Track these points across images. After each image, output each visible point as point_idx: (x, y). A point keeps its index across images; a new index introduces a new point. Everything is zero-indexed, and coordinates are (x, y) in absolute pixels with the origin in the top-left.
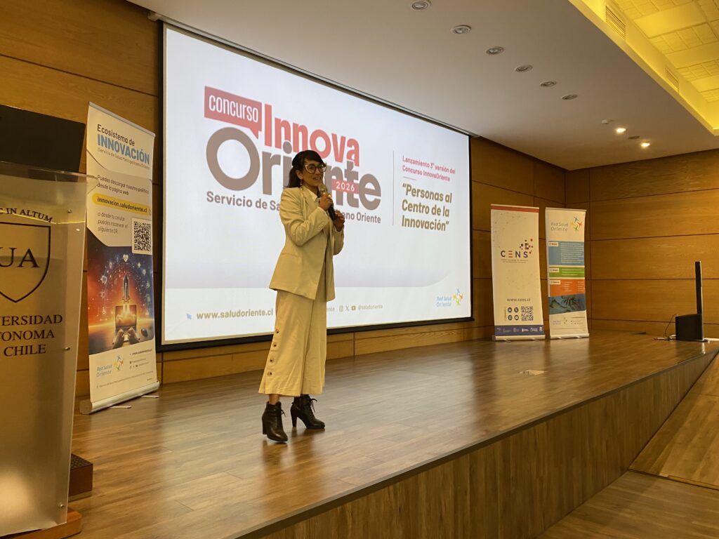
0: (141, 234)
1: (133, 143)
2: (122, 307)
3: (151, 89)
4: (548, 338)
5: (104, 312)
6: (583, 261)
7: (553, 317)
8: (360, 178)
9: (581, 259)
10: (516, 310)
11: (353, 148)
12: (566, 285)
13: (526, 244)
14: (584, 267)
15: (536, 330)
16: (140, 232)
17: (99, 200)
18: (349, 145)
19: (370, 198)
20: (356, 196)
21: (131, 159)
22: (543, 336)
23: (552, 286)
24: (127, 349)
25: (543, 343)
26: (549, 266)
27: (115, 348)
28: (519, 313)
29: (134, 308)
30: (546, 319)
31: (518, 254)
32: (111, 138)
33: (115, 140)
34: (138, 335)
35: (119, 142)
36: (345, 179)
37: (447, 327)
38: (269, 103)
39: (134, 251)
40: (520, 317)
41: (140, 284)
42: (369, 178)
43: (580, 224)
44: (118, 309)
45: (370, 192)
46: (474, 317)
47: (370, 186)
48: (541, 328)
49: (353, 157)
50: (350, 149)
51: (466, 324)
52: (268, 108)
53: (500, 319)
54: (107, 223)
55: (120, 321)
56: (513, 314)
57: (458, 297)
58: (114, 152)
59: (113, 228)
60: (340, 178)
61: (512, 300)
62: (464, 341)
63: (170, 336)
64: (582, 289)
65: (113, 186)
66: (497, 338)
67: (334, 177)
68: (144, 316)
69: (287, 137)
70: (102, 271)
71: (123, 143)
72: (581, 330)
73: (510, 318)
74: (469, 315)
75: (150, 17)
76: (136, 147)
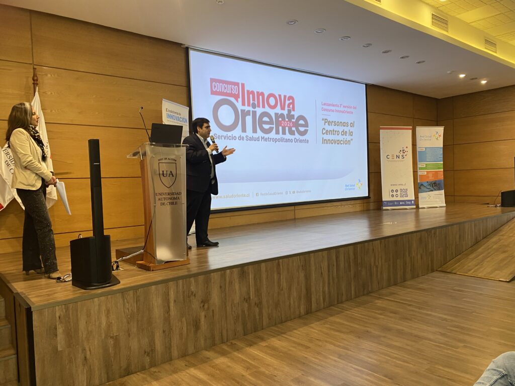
3: (184, 83)
4: (418, 207)
6: (442, 159)
7: (420, 195)
8: (295, 118)
9: (440, 157)
10: (397, 191)
11: (291, 101)
12: (430, 175)
13: (403, 150)
14: (442, 162)
15: (409, 203)
18: (289, 100)
19: (302, 129)
20: (294, 129)
22: (415, 207)
23: (420, 176)
25: (415, 210)
26: (418, 163)
28: (399, 193)
30: (417, 197)
31: (398, 157)
36: (287, 120)
37: (352, 202)
38: (243, 82)
40: (399, 196)
42: (302, 117)
43: (440, 136)
45: (302, 126)
46: (371, 196)
47: (301, 122)
48: (413, 202)
49: (291, 106)
50: (289, 102)
51: (365, 201)
52: (243, 85)
53: (386, 197)
56: (395, 193)
57: (360, 184)
58: (173, 120)
60: (284, 119)
61: (394, 185)
62: (361, 211)
64: (441, 177)
66: (384, 208)
67: (280, 119)
69: (254, 100)
72: (440, 202)
73: (393, 196)
74: (367, 195)
75: (182, 46)
76: (181, 116)
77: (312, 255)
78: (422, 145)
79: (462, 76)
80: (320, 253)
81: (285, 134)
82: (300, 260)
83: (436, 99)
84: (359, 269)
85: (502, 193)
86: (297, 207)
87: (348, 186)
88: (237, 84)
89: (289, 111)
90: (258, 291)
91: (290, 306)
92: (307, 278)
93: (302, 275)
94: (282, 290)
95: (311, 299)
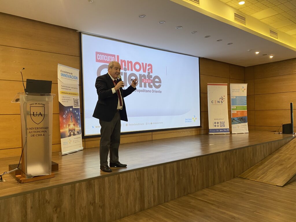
0: (76, 102)
1: (72, 74)
2: (70, 124)
3: (78, 54)
4: (231, 133)
5: (65, 126)
6: (246, 103)
7: (233, 126)
8: (153, 77)
9: (245, 103)
10: (218, 123)
11: (150, 67)
12: (239, 113)
13: (222, 98)
14: (246, 106)
15: (226, 130)
16: (75, 101)
17: (62, 93)
18: (148, 66)
19: (157, 84)
20: (152, 84)
21: (72, 79)
22: (229, 133)
23: (233, 114)
24: (72, 137)
25: (229, 135)
26: (231, 106)
27: (68, 137)
28: (219, 124)
29: (74, 125)
30: (230, 127)
31: (219, 102)
32: (65, 73)
33: (66, 74)
34: (76, 133)
35: (68, 74)
36: (147, 78)
37: (190, 130)
38: (118, 55)
39: (74, 107)
40: (219, 126)
41: (76, 117)
42: (157, 77)
43: (245, 89)
44: (69, 125)
45: (157, 82)
46: (202, 126)
47: (157, 80)
48: (228, 130)
49: (150, 70)
50: (148, 67)
51: (198, 129)
52: (118, 56)
53: (211, 127)
54: (64, 99)
55: (70, 129)
56: (216, 124)
57: (195, 119)
58: (66, 78)
59: (66, 101)
60: (145, 78)
61: (216, 119)
62: (198, 135)
63: (87, 134)
64: (246, 114)
65: (66, 88)
66: (210, 133)
67: (143, 78)
68: (78, 127)
69: (125, 65)
70: (64, 114)
71: (69, 74)
72: (245, 130)
73: (215, 126)
74: (200, 125)
75: (77, 32)
76: (73, 75)
77: (146, 170)
78: (233, 95)
79: (257, 53)
80: (152, 168)
81: (146, 87)
82: (136, 174)
83: (244, 67)
84: (181, 178)
85: (283, 125)
86: (154, 133)
87: (187, 119)
88: (114, 56)
89: (149, 73)
90: (102, 198)
91: (127, 207)
92: (142, 186)
93: (137, 184)
94: (121, 195)
95: (144, 201)
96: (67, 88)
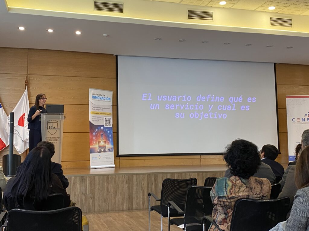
0: (107, 121)
2: (101, 142)
3: (114, 76)
5: (94, 142)
17: (93, 113)
21: (104, 100)
24: (102, 154)
27: (98, 153)
29: (105, 142)
34: (107, 150)
39: (105, 126)
41: (107, 135)
44: (99, 142)
46: (282, 152)
55: (100, 146)
58: (98, 99)
59: (97, 120)
65: (97, 109)
68: (109, 145)
70: (94, 132)
75: (113, 55)
91: (115, 203)
92: (130, 188)
93: (126, 187)
94: (110, 193)
96: (99, 109)
